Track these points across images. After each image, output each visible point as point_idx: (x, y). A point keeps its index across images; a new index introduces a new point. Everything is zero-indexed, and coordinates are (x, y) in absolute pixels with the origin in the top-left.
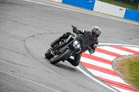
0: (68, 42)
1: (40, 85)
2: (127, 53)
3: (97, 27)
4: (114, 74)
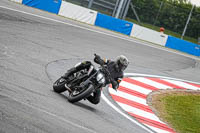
0: (90, 75)
1: (60, 118)
2: (165, 87)
3: (124, 57)
4: (148, 110)
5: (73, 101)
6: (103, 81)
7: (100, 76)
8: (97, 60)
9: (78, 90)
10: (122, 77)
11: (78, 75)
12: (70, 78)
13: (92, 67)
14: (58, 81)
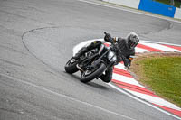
0: (101, 54)
3: (134, 34)
5: (86, 81)
6: (115, 59)
7: (111, 54)
8: (107, 38)
9: (89, 70)
10: (133, 54)
11: (89, 55)
12: (82, 58)
13: (103, 46)
14: (70, 62)
